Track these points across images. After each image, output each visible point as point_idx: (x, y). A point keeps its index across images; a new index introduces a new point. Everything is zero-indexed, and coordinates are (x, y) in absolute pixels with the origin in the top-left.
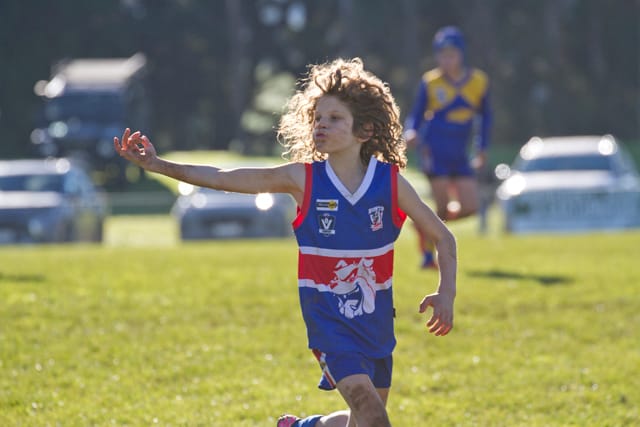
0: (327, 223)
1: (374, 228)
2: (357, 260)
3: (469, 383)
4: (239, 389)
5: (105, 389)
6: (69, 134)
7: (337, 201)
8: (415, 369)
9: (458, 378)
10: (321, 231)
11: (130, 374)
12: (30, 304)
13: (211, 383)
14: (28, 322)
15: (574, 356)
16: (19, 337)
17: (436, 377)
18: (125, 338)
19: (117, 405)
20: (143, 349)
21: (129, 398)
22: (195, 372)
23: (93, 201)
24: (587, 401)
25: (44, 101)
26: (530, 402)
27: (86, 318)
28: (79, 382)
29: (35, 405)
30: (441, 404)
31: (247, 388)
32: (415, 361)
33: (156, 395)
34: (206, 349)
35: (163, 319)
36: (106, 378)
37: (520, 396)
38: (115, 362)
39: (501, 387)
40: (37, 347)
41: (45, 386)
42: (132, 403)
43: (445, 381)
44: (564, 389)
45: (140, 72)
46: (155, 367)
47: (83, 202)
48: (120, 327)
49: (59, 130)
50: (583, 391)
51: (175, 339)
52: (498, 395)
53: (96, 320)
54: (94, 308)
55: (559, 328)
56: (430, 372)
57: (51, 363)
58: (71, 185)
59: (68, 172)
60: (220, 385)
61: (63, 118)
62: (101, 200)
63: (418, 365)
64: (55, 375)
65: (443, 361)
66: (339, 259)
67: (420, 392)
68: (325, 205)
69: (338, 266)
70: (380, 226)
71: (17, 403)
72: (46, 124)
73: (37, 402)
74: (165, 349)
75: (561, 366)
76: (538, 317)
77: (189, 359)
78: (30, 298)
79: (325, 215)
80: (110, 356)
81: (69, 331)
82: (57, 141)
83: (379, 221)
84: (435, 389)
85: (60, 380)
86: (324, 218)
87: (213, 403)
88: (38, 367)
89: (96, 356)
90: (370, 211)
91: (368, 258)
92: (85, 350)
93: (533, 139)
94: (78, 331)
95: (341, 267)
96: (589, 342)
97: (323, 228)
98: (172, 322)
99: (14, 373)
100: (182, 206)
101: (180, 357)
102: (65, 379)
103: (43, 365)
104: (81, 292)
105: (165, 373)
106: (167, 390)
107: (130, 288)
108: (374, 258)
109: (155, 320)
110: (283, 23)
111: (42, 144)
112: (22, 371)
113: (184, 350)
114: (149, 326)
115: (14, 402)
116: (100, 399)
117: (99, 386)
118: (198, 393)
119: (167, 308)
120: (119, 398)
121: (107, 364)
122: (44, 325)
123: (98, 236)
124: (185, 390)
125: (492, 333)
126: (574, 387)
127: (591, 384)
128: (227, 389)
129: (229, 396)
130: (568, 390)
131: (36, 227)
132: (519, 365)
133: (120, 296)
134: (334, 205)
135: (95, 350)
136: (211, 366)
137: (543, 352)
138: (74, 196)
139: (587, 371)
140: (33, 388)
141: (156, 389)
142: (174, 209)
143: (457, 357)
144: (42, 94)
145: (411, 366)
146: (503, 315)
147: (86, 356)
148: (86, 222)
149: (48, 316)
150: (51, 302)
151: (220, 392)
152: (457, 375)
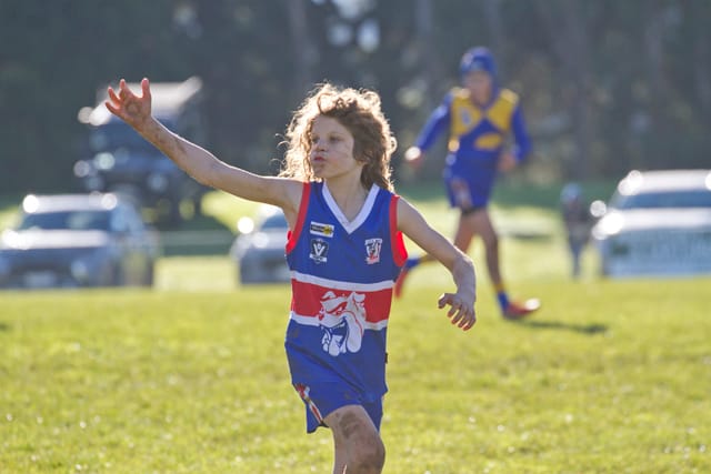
0: (319, 249)
1: (369, 261)
2: (347, 293)
3: (561, 444)
4: (306, 449)
5: (156, 449)
6: (116, 166)
7: (333, 227)
8: (501, 428)
9: (549, 438)
10: (311, 256)
11: (185, 433)
12: (73, 355)
13: (274, 443)
14: (71, 374)
15: (679, 414)
16: (61, 390)
17: (525, 437)
18: (179, 393)
19: (171, 468)
20: (199, 405)
21: (183, 459)
22: (256, 431)
23: (143, 240)
24: (693, 464)
25: (88, 129)
26: (630, 465)
27: (135, 370)
28: (128, 442)
29: (79, 467)
30: (531, 467)
31: (314, 449)
32: (501, 419)
33: (213, 456)
34: (269, 405)
35: (221, 372)
36: (157, 437)
37: (619, 458)
38: (168, 420)
39: (596, 448)
40: (81, 402)
41: (90, 445)
42: (187, 466)
43: (534, 442)
44: (667, 451)
45: (195, 97)
46: (212, 425)
47: (131, 242)
48: (173, 381)
49: (105, 161)
50: (689, 454)
51: (234, 394)
52: (595, 457)
53: (147, 373)
54: (144, 359)
55: (661, 383)
56: (518, 431)
57: (97, 419)
58: (118, 223)
59: (115, 209)
60: (284, 446)
61: (110, 149)
62: (152, 239)
63: (504, 424)
64: (102, 434)
65: (534, 419)
66: (327, 290)
67: (506, 453)
68: (319, 229)
69: (325, 297)
70: (377, 260)
71: (60, 465)
72: (91, 155)
73: (82, 464)
74: (224, 405)
75: (664, 426)
76: (639, 370)
77: (249, 416)
78: (74, 348)
79: (319, 240)
80: (163, 412)
81: (117, 384)
82: (102, 174)
83: (376, 254)
84: (523, 451)
85: (106, 439)
86: (317, 243)
87: (277, 465)
88: (83, 425)
89: (148, 412)
90: (367, 242)
91: (360, 293)
92: (134, 406)
93: (633, 172)
94: (127, 385)
95: (328, 298)
96: (696, 399)
97: (314, 253)
98: (231, 375)
99: (56, 431)
100: (242, 246)
101: (240, 414)
102: (113, 437)
103: (87, 421)
104: (130, 341)
105: (224, 431)
106: (225, 450)
107: (184, 337)
108: (366, 293)
109: (213, 372)
110: (354, 43)
111: (86, 177)
112: (65, 429)
113: (244, 407)
114: (205, 379)
115: (56, 463)
116: (151, 459)
117: (150, 446)
118: (260, 454)
119: (226, 359)
120: (172, 460)
121: (159, 422)
122: (89, 380)
123: (148, 279)
124: (245, 450)
125: (586, 389)
126: (678, 448)
127: (698, 446)
128: (292, 450)
129: (294, 458)
130: (672, 452)
131: (80, 269)
132: (617, 424)
133: (174, 345)
134: (328, 231)
135: (146, 406)
136: (274, 423)
137: (644, 410)
138: (122, 235)
139: (693, 431)
140: (76, 448)
141: (213, 450)
142: (233, 249)
143: (548, 414)
144: (87, 122)
145: (498, 425)
146: (599, 369)
147: (137, 412)
148: (135, 264)
149: (93, 368)
150: (97, 352)
151: (285, 453)
152: (548, 435)
